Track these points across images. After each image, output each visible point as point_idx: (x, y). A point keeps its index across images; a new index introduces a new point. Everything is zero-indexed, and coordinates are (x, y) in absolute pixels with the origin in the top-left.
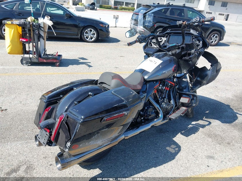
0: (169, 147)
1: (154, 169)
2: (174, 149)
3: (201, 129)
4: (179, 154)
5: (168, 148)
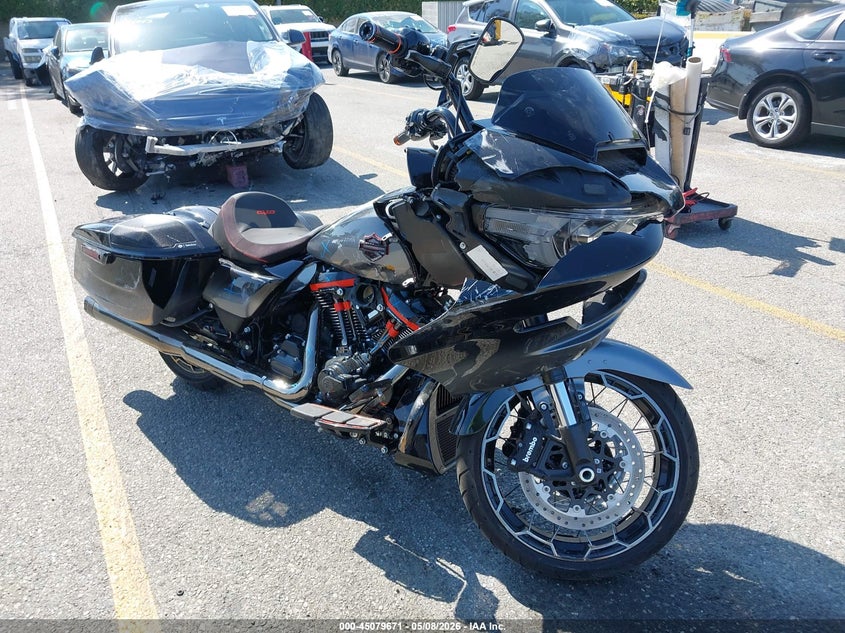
0: (277, 500)
2: (267, 510)
5: (268, 496)
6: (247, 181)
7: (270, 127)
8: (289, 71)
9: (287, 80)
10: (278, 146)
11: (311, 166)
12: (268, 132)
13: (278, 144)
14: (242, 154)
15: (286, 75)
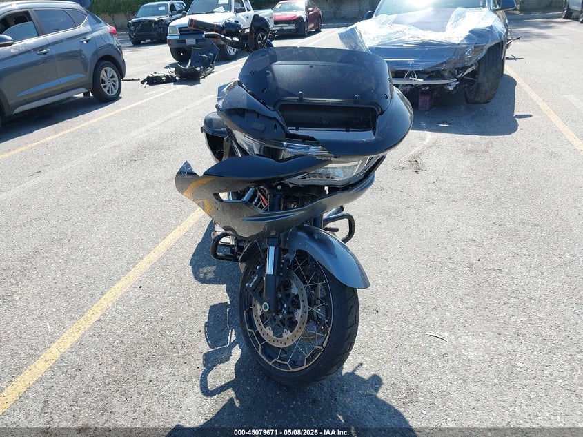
0: (214, 271)
1: (199, 240)
2: (205, 274)
3: (206, 348)
4: (191, 273)
5: (214, 268)
6: (428, 107)
7: (448, 71)
8: (471, 32)
9: (467, 38)
10: (450, 85)
11: (477, 103)
12: (446, 74)
13: (451, 84)
14: (428, 88)
15: (468, 33)
